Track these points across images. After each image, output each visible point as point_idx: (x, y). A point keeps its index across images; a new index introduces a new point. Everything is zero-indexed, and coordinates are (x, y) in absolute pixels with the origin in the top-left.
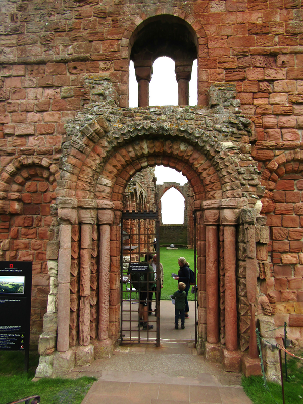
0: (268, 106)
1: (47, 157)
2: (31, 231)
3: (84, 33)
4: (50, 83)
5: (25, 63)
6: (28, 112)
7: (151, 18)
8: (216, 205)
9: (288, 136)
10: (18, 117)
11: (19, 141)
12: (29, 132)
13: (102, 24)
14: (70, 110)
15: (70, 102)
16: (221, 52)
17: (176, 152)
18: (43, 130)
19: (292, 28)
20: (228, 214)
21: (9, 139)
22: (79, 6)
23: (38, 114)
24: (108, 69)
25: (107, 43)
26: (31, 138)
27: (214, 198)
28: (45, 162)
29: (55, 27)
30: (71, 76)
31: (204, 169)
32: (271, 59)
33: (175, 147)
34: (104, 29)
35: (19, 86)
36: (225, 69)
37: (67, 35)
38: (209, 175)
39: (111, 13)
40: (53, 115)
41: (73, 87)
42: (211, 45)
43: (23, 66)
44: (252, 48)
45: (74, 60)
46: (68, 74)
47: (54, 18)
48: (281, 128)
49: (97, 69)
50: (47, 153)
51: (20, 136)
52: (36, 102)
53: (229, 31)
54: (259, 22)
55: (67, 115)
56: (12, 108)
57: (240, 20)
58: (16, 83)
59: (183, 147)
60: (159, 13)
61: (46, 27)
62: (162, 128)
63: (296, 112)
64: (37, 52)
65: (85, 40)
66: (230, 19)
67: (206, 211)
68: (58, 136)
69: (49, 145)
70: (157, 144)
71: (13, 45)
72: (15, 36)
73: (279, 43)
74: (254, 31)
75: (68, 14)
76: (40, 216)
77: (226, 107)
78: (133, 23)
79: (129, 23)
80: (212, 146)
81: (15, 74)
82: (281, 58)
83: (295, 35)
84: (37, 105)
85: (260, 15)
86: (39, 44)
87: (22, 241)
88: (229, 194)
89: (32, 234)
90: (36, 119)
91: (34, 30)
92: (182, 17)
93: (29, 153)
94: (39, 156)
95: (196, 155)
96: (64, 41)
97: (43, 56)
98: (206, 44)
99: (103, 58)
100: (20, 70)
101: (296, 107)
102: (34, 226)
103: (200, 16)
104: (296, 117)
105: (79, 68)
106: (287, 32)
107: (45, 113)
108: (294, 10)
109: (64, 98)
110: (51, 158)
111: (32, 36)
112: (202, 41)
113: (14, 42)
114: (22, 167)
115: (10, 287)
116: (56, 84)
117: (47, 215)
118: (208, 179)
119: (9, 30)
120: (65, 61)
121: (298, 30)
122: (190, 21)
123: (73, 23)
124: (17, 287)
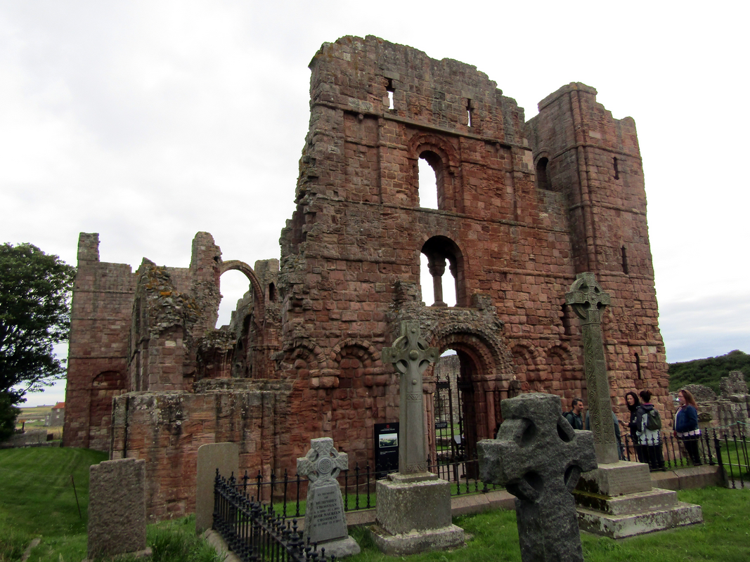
0: (504, 308)
1: (368, 340)
2: (346, 403)
3: (391, 241)
4: (367, 278)
5: (347, 260)
6: (351, 301)
7: (434, 238)
8: (494, 378)
9: (515, 329)
10: (342, 304)
11: (344, 326)
12: (354, 319)
13: (402, 236)
14: (383, 302)
15: (383, 296)
16: (477, 268)
17: (469, 343)
18: (363, 317)
19: (513, 256)
20: (505, 384)
21: (335, 323)
22: (385, 219)
23: (358, 304)
24: (407, 272)
25: (406, 252)
26: (354, 324)
27: (492, 373)
28: (366, 343)
29: (368, 233)
30: (382, 275)
31: (486, 354)
32: (503, 276)
33: (470, 339)
34: (404, 240)
35: (342, 278)
36: (480, 280)
37: (376, 240)
38: (488, 358)
39: (407, 228)
40: (369, 305)
41: (384, 284)
42: (471, 262)
43: (345, 262)
44: (494, 268)
45: (384, 262)
46: (378, 272)
47: (366, 225)
48: (511, 323)
49: (401, 271)
50: (368, 337)
51: (345, 322)
52: (356, 293)
53: (479, 254)
54: (496, 250)
55: (381, 306)
56: (338, 298)
57: (486, 247)
58: (340, 275)
59: (474, 340)
60: (438, 234)
61: (361, 232)
62: (468, 328)
63: (519, 313)
64: (355, 252)
65: (390, 247)
66: (481, 245)
67: (489, 382)
68: (374, 322)
69: (368, 330)
70: (460, 337)
71: (335, 243)
72: (337, 235)
73: (507, 266)
74: (494, 256)
75: (376, 223)
76: (352, 389)
77: (489, 311)
78: (422, 239)
79: (420, 238)
80: (494, 341)
81: (339, 268)
82: (509, 276)
83: (515, 261)
84: (357, 296)
85: (496, 245)
86: (356, 245)
87: (340, 411)
88: (503, 371)
89: (347, 405)
90: (357, 308)
91: (352, 233)
92: (453, 239)
93: (352, 336)
94: (361, 339)
95: (481, 345)
96: (374, 244)
97: (359, 256)
98: (468, 261)
99: (404, 263)
100: (343, 265)
101: (518, 310)
102: (348, 398)
103: (463, 240)
104: (518, 316)
105: (388, 269)
106: (511, 259)
107: (363, 303)
108: (514, 245)
109: (378, 292)
110: (370, 341)
111: (351, 238)
112: (465, 258)
113: (336, 240)
114: (346, 347)
115: (388, 442)
116: (371, 280)
117: (358, 388)
118: (487, 361)
119: (331, 229)
120: (377, 262)
121: (517, 259)
122: (458, 243)
123: (382, 232)
124: (392, 441)
